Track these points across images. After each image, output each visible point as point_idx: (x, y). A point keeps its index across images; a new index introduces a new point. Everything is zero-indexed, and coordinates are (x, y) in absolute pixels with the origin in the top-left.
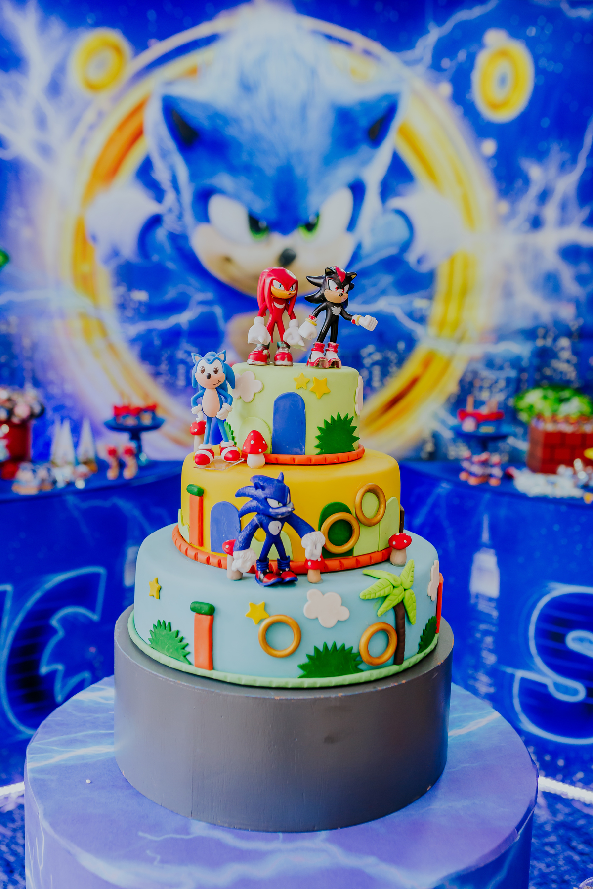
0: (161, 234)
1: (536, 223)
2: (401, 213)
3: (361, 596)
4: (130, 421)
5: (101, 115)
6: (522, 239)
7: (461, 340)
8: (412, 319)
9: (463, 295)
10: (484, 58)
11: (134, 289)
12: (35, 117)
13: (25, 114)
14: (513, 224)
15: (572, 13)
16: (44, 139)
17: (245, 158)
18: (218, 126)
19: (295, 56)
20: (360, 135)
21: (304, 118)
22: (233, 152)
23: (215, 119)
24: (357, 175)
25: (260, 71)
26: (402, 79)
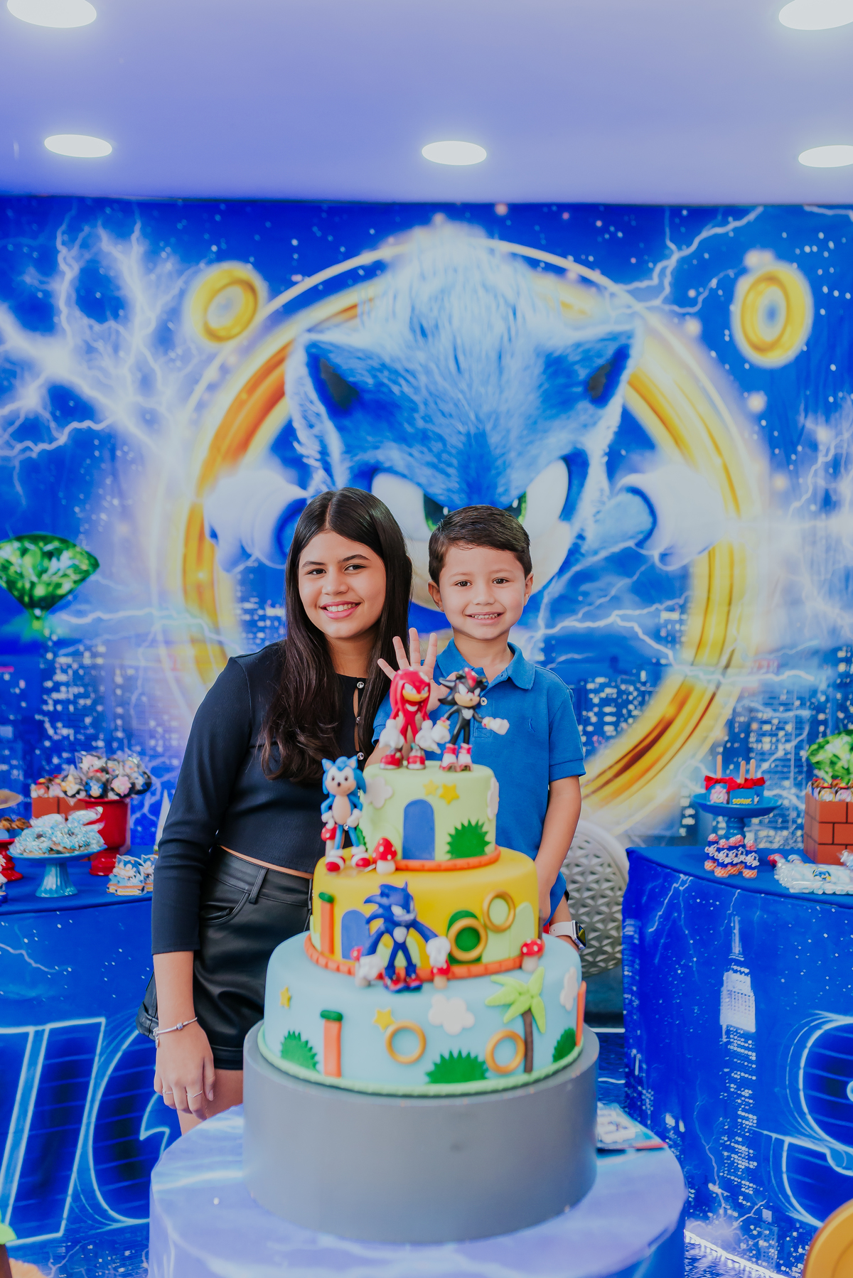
1: (828, 503)
2: (636, 491)
5: (224, 370)
6: (808, 525)
7: (727, 666)
8: (657, 636)
9: (730, 604)
10: (743, 285)
11: (269, 602)
12: (139, 375)
13: (124, 372)
14: (796, 504)
16: (150, 404)
17: (420, 424)
18: (386, 381)
19: (486, 287)
20: (579, 389)
21: (501, 370)
22: (405, 414)
23: (381, 371)
24: (574, 444)
25: (441, 308)
26: (634, 315)
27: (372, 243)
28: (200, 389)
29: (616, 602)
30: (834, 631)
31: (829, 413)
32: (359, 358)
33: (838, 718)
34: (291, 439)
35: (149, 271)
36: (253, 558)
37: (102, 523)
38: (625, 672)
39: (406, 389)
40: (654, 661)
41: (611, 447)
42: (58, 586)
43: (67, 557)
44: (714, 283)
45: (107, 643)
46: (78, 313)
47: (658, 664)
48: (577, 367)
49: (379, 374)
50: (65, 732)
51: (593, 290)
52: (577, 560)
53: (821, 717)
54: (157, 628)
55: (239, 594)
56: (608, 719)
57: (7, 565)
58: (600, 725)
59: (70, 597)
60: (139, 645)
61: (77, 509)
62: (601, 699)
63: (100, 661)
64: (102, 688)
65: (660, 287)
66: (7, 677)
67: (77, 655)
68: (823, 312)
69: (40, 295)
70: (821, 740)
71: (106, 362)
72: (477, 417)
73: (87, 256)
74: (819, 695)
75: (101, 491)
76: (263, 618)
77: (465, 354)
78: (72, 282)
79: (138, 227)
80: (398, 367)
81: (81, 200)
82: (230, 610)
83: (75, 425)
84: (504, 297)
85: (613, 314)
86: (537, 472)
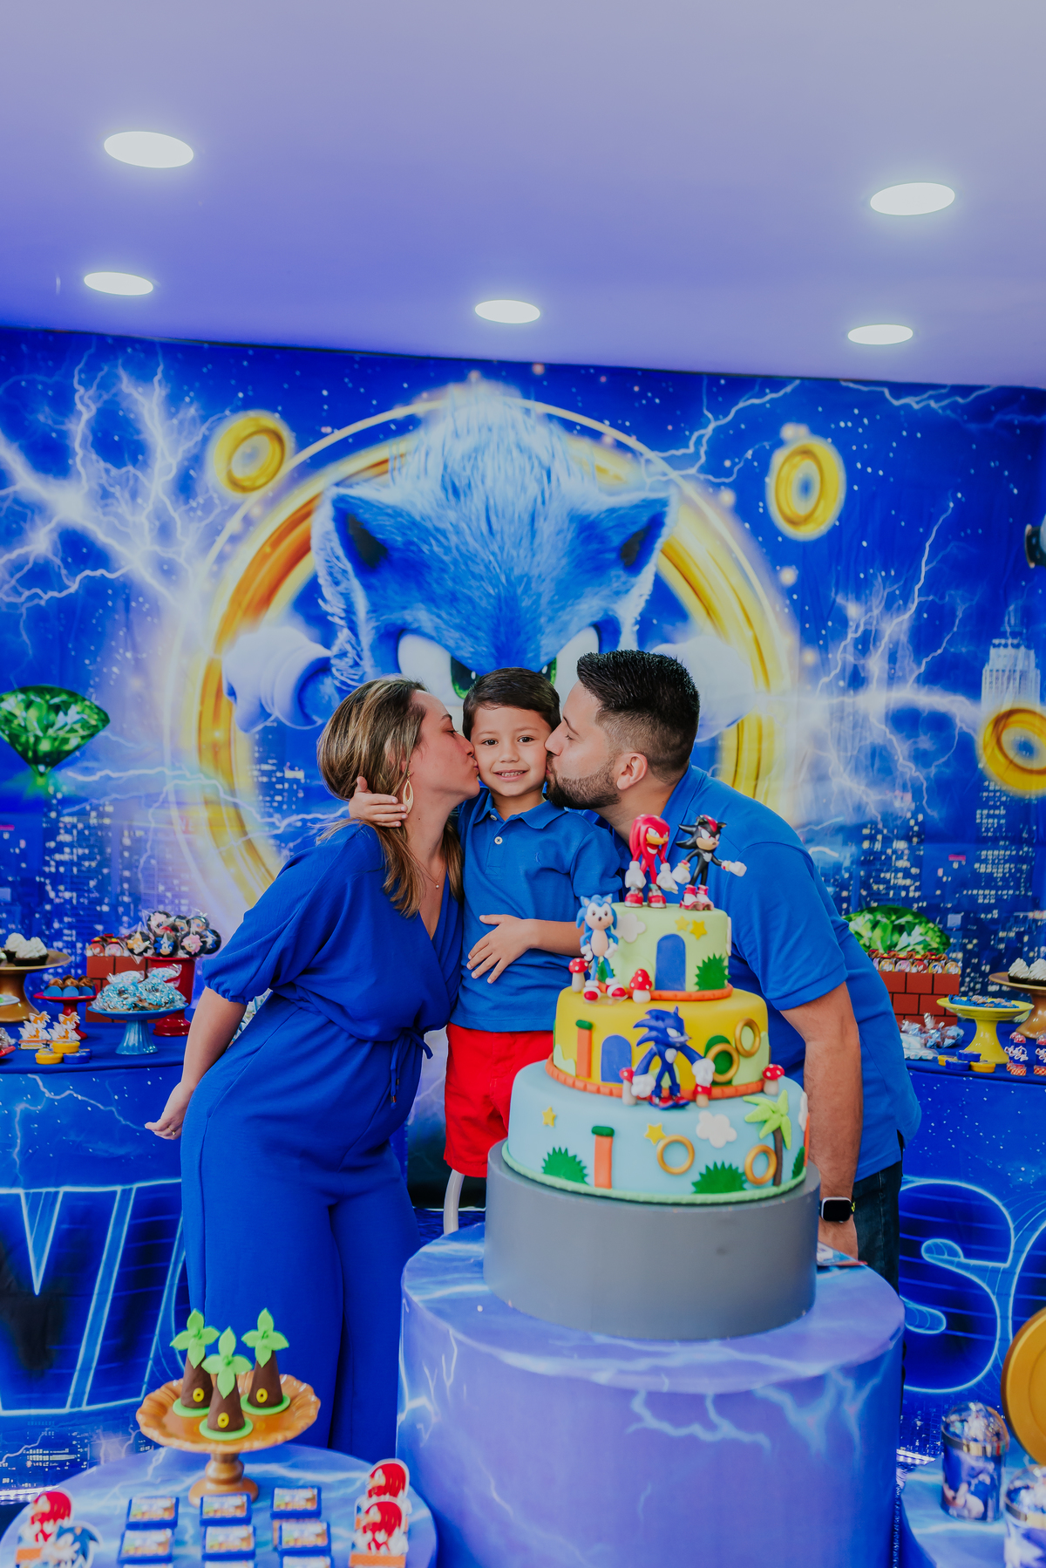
0: (328, 687)
1: (856, 680)
3: (746, 1119)
5: (248, 522)
6: (836, 700)
9: (757, 778)
10: (779, 457)
11: (288, 764)
12: (157, 523)
13: (141, 519)
14: (825, 680)
15: (896, 403)
16: (168, 554)
17: (450, 585)
18: (415, 540)
19: (520, 447)
20: (612, 556)
21: (533, 533)
22: (435, 575)
23: (410, 529)
24: (606, 611)
25: (474, 467)
26: (669, 482)
27: (406, 399)
28: (221, 540)
30: (859, 808)
31: (860, 590)
32: (388, 515)
33: (860, 894)
34: (316, 596)
35: (171, 415)
36: (272, 718)
37: (114, 677)
39: (436, 549)
41: (641, 615)
42: (65, 741)
43: (74, 713)
44: (749, 454)
45: (114, 802)
46: (94, 456)
48: (610, 533)
49: (408, 532)
50: (67, 895)
51: (629, 455)
53: (845, 894)
54: (169, 787)
55: (257, 755)
57: (10, 717)
59: (77, 754)
60: (149, 806)
61: (87, 662)
63: (107, 821)
64: (109, 850)
66: (6, 836)
67: (83, 814)
68: (855, 488)
69: (54, 435)
71: (123, 508)
72: (508, 580)
73: (106, 397)
74: (843, 871)
75: (113, 643)
76: (282, 780)
77: (497, 516)
78: (88, 422)
79: (160, 369)
80: (429, 525)
81: (101, 338)
82: (246, 771)
83: (88, 573)
84: (538, 457)
85: (649, 481)
86: (569, 640)
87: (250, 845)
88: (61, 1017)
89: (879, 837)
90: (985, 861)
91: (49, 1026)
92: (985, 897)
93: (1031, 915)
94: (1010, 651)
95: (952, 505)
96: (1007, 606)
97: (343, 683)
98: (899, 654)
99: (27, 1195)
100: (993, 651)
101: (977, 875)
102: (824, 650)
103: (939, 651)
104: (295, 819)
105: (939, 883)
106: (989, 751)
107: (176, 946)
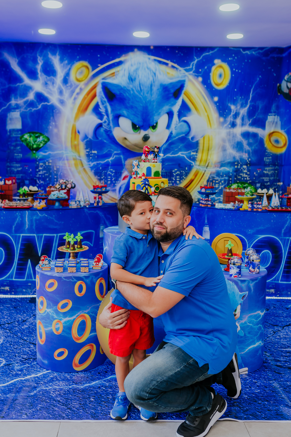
0: (102, 130)
1: (233, 125)
2: (185, 122)
4: (99, 190)
5: (81, 89)
6: (228, 130)
7: (208, 166)
8: (190, 159)
9: (208, 150)
10: (213, 68)
11: (93, 150)
12: (59, 91)
13: (55, 90)
14: (225, 125)
15: (244, 53)
16: (62, 98)
17: (131, 104)
18: (122, 92)
19: (148, 68)
20: (171, 95)
21: (151, 89)
22: (127, 101)
23: (121, 90)
24: (170, 109)
25: (136, 74)
26: (185, 76)
27: (119, 56)
28: (75, 94)
29: (180, 150)
30: (234, 158)
31: (234, 102)
32: (115, 86)
33: (235, 179)
35: (61, 63)
36: (89, 138)
37: (50, 129)
38: (182, 168)
39: (127, 95)
40: (189, 165)
42: (39, 145)
43: (41, 138)
44: (206, 67)
45: (52, 160)
46: (43, 74)
47: (190, 166)
48: (171, 89)
50: (42, 182)
51: (175, 69)
52: (170, 139)
53: (231, 179)
54: (65, 156)
55: (85, 147)
56: (178, 179)
57: (26, 139)
58: (176, 181)
59: (42, 148)
60: (60, 160)
61: (44, 125)
62: (176, 174)
63: (50, 164)
64: (51, 171)
65: (192, 69)
66: (27, 168)
67: (45, 163)
68: (233, 75)
69: (33, 69)
70: (230, 185)
71: (51, 87)
72: (145, 102)
73: (45, 59)
74: (230, 173)
75: (50, 121)
76: (92, 153)
77: (142, 86)
78: (41, 65)
79: (58, 51)
80: (125, 89)
81: (44, 44)
82: (83, 152)
83: (43, 103)
84: (152, 71)
85: (180, 75)
86: (161, 116)
87: (84, 169)
88: (42, 201)
89: (239, 165)
90: (266, 170)
91: (39, 203)
92: (266, 179)
93: (278, 184)
94: (273, 117)
95: (258, 79)
96: (272, 105)
97: (106, 129)
98: (245, 118)
99: (37, 236)
100: (269, 117)
101: (264, 174)
102: (225, 118)
103: (255, 117)
104: (95, 163)
105: (254, 176)
106: (267, 142)
107: (66, 186)
